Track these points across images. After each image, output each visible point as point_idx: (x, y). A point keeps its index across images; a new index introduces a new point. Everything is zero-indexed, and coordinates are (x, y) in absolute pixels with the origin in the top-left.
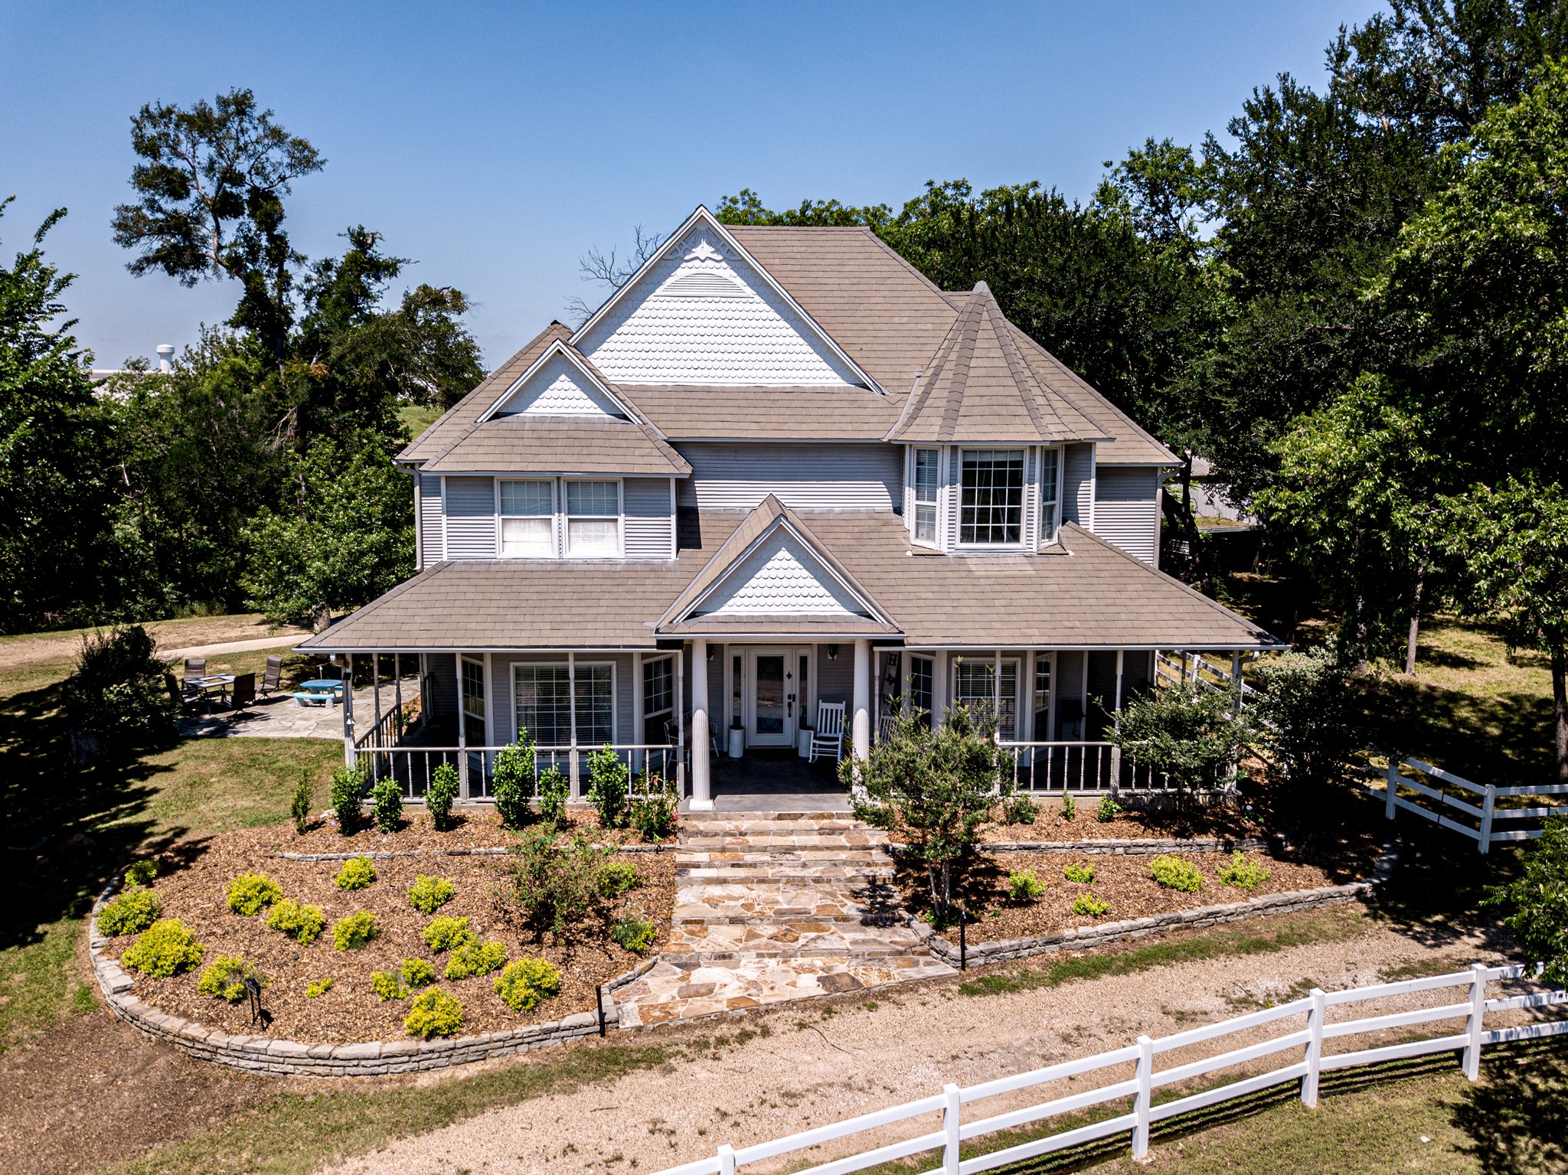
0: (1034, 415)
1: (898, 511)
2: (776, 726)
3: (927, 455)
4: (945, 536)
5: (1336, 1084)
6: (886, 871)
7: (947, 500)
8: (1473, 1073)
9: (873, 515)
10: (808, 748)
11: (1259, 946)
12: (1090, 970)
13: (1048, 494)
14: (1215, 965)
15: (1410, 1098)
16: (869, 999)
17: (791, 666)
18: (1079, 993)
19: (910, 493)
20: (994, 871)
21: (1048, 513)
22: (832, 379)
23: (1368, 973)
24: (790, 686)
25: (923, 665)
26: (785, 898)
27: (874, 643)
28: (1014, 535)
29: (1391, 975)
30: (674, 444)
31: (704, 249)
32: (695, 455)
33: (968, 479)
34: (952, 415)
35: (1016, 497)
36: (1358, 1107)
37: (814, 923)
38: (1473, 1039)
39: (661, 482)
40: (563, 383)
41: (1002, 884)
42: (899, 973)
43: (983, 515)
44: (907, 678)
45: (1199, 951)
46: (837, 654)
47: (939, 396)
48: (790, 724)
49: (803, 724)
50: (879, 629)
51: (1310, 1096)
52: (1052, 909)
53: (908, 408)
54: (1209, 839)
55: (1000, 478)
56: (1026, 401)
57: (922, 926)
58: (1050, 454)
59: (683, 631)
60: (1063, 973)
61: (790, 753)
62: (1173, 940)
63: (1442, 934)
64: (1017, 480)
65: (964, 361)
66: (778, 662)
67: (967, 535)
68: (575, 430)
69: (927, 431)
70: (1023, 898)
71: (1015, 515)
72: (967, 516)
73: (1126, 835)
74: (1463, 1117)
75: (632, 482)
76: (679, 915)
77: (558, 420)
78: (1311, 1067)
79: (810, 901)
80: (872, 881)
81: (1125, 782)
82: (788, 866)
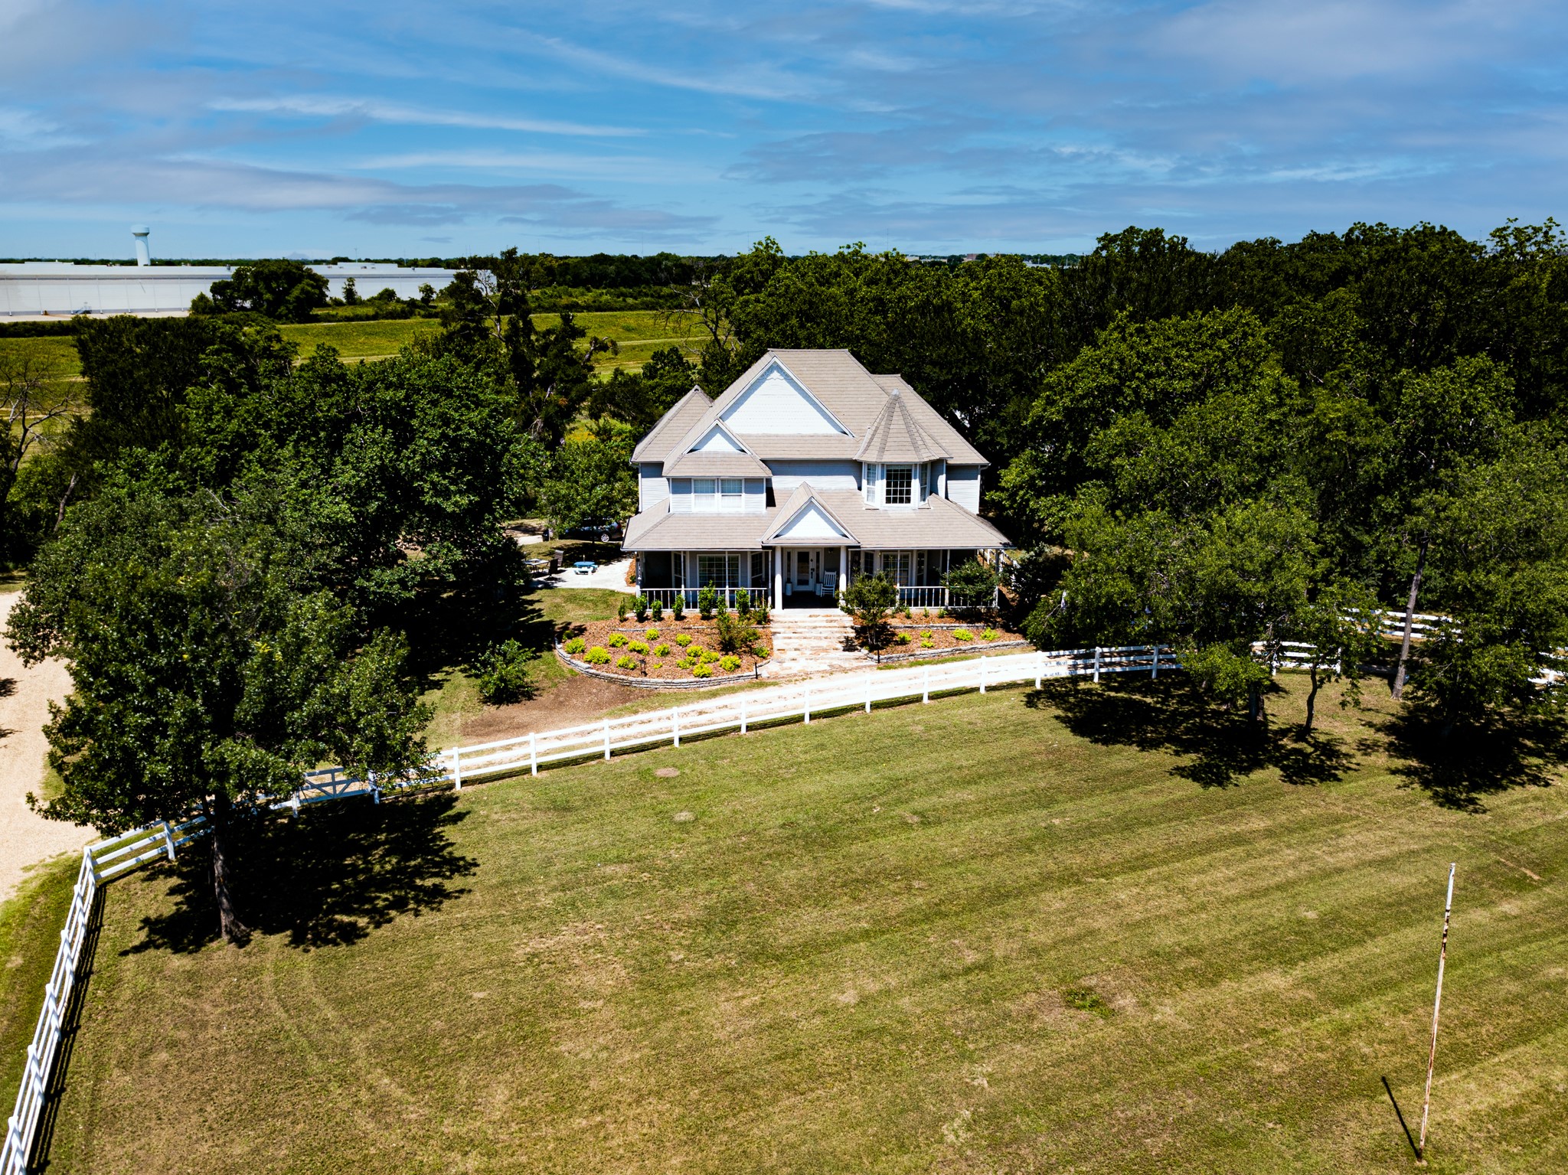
0: (916, 449)
1: (860, 489)
2: (806, 582)
3: (871, 466)
4: (879, 501)
5: (992, 689)
6: (852, 634)
7: (881, 485)
8: (1038, 686)
10: (820, 591)
12: (925, 664)
13: (923, 483)
15: (1013, 692)
16: (845, 671)
17: (813, 556)
20: (894, 634)
21: (923, 490)
22: (833, 430)
24: (812, 565)
25: (870, 555)
26: (815, 643)
27: (848, 547)
30: (764, 461)
31: (776, 374)
32: (773, 466)
33: (889, 477)
35: (909, 485)
36: (996, 695)
37: (826, 650)
38: (1038, 677)
39: (760, 480)
41: (896, 638)
42: (856, 664)
43: (895, 492)
44: (862, 561)
46: (832, 552)
47: (877, 441)
48: (812, 581)
49: (818, 581)
50: (851, 542)
51: (981, 691)
52: (913, 646)
53: (863, 445)
54: (982, 625)
55: (902, 477)
56: (914, 444)
57: (865, 651)
58: (924, 466)
59: (772, 542)
60: (914, 664)
61: (812, 594)
62: (956, 655)
64: (909, 478)
66: (807, 554)
68: (725, 458)
69: (871, 457)
70: (903, 642)
71: (908, 492)
72: (888, 492)
73: (948, 622)
75: (748, 480)
76: (775, 648)
78: (985, 683)
79: (824, 644)
80: (847, 638)
81: (951, 603)
82: (815, 633)
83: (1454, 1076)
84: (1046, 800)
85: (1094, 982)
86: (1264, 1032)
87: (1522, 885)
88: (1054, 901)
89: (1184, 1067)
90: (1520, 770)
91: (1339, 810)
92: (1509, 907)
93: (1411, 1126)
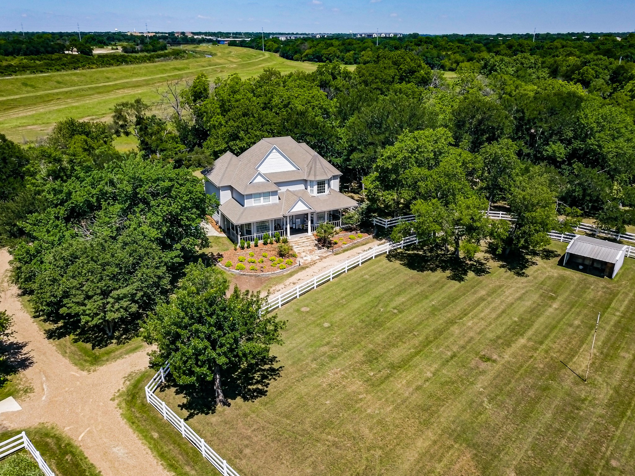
0: (326, 174)
1: (306, 189)
4: (315, 193)
5: (376, 256)
6: (317, 242)
7: (316, 188)
8: (388, 253)
9: (303, 190)
11: (364, 245)
12: (347, 250)
13: (328, 185)
14: (360, 247)
15: (382, 257)
16: (325, 258)
18: (347, 253)
19: (309, 187)
20: (331, 241)
21: (328, 187)
22: (295, 169)
23: (376, 246)
26: (307, 248)
28: (324, 192)
29: (379, 245)
30: (275, 183)
31: (274, 151)
32: (278, 184)
33: (318, 185)
34: (315, 175)
35: (324, 186)
36: (378, 258)
37: (313, 250)
38: (387, 250)
39: (275, 191)
40: (259, 177)
41: (333, 242)
42: (327, 255)
43: (320, 189)
45: (358, 246)
46: (306, 215)
47: (312, 172)
50: (311, 211)
51: (374, 258)
52: (340, 244)
53: (307, 174)
54: (354, 232)
55: (322, 184)
56: (325, 172)
57: (325, 248)
58: (329, 178)
59: (287, 215)
60: (344, 251)
62: (354, 245)
63: (381, 239)
64: (324, 184)
65: (315, 166)
67: (318, 193)
68: (262, 184)
70: (336, 243)
71: (324, 189)
72: (318, 190)
73: (344, 232)
74: (386, 257)
75: (271, 192)
76: (296, 252)
77: (259, 183)
78: (374, 256)
79: (310, 248)
80: (316, 244)
81: (342, 225)
82: (304, 244)
83: (577, 357)
84: (424, 296)
85: (483, 353)
86: (531, 357)
87: (553, 299)
88: (455, 330)
89: (522, 371)
90: (527, 261)
91: (497, 283)
92: (555, 306)
93: (578, 374)
